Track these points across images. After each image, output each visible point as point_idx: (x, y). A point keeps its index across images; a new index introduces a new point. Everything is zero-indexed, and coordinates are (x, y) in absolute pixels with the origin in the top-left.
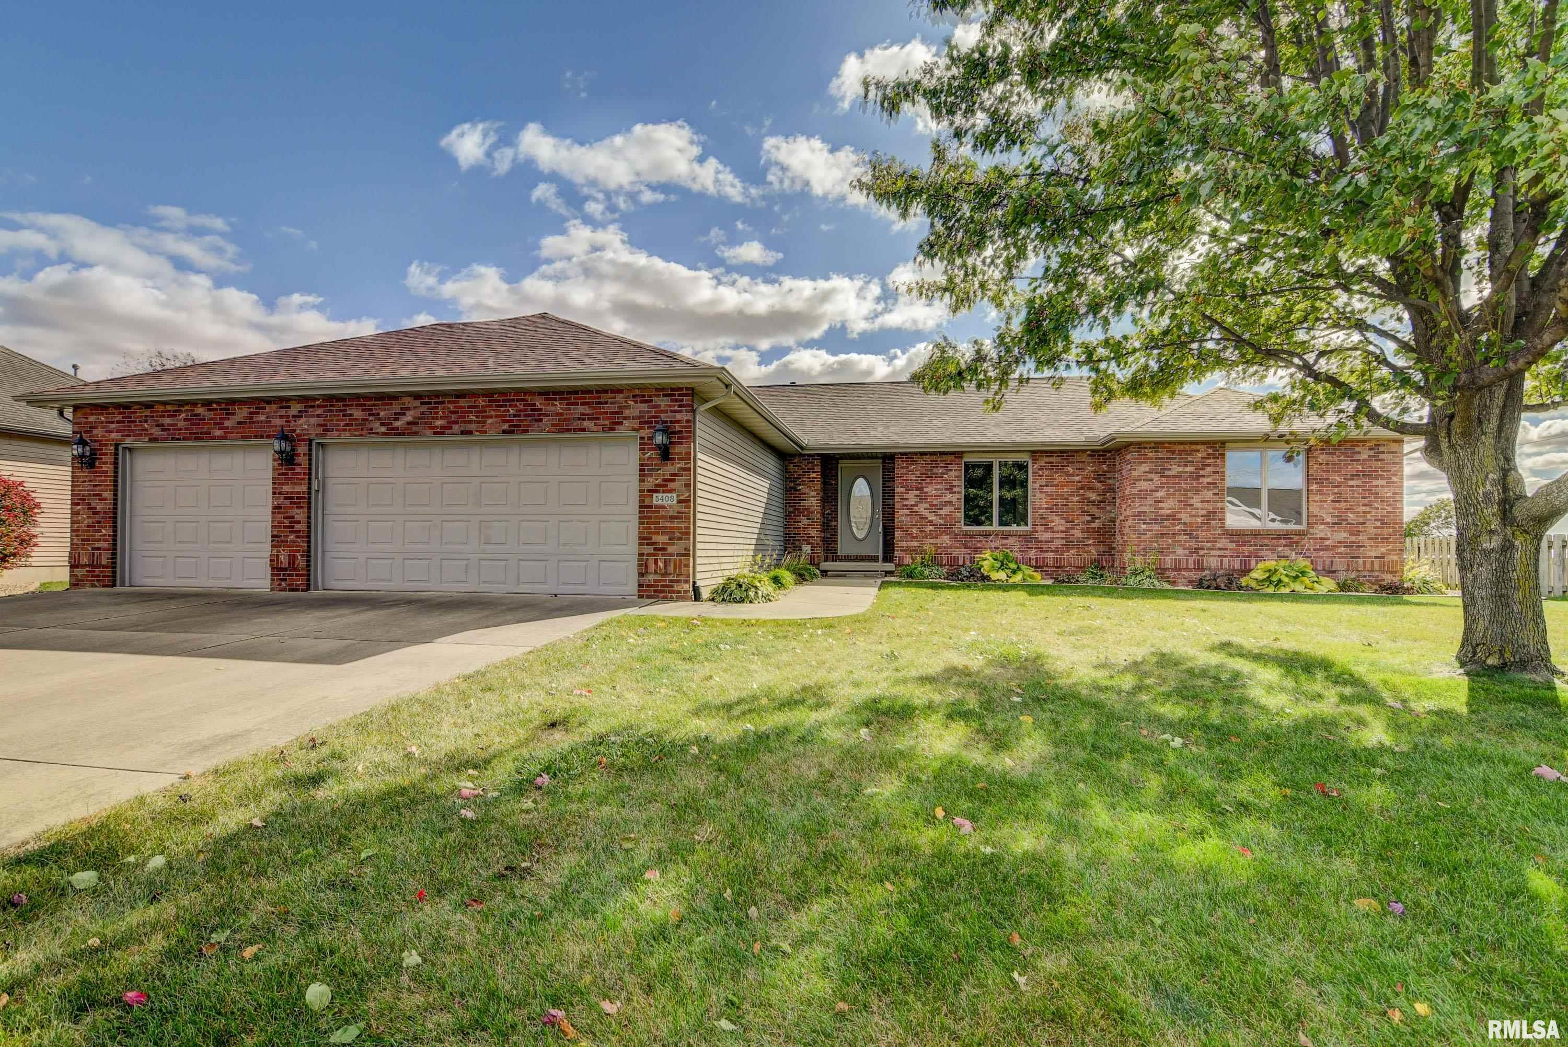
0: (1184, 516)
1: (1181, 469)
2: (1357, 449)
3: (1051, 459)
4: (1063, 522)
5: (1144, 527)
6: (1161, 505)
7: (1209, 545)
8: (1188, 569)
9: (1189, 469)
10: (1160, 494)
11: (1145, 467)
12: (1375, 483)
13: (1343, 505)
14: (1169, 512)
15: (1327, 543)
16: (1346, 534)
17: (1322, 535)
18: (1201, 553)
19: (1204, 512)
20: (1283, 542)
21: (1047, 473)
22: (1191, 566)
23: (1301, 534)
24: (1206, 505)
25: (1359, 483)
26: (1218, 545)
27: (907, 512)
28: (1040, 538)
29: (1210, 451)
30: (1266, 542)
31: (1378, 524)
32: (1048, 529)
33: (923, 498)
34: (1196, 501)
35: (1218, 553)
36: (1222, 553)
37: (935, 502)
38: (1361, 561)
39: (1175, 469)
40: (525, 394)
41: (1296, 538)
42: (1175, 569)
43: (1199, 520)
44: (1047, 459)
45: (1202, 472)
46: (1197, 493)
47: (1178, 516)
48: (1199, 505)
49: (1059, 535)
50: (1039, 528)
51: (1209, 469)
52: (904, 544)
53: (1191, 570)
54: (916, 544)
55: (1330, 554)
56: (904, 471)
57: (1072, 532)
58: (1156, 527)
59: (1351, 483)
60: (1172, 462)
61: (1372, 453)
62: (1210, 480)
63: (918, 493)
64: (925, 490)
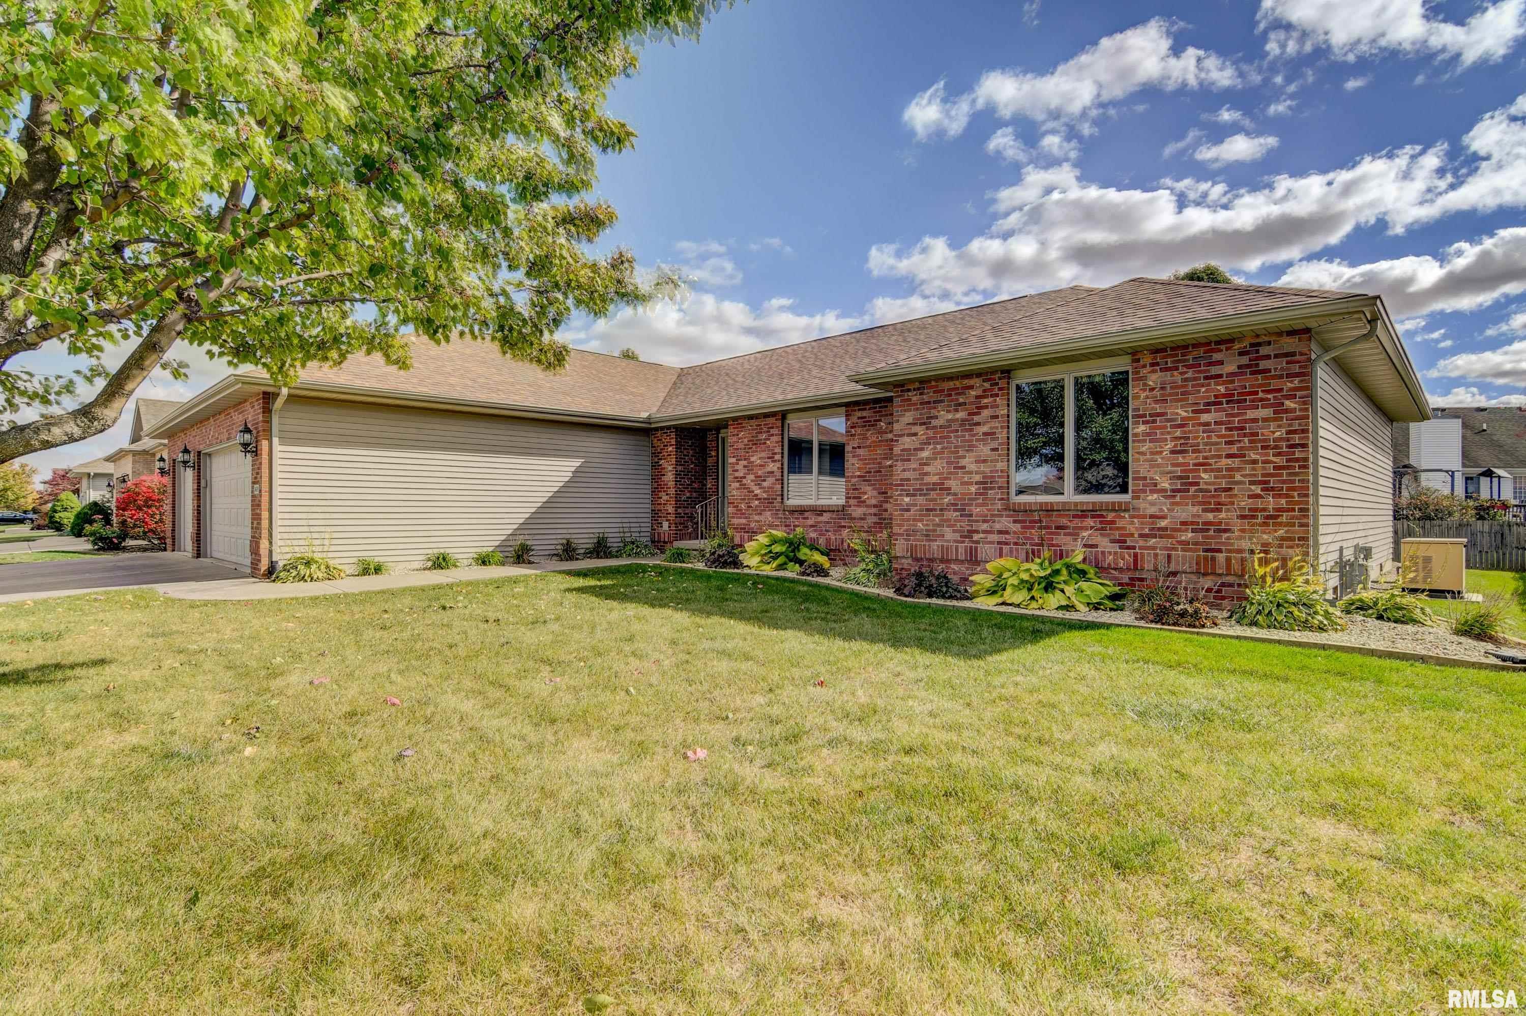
0: (954, 484)
1: (950, 416)
2: (1216, 357)
5: (907, 499)
6: (927, 469)
7: (985, 526)
8: (957, 561)
9: (961, 415)
10: (925, 454)
11: (909, 417)
12: (1251, 414)
13: (1190, 459)
14: (935, 479)
15: (1163, 523)
16: (1197, 509)
17: (1152, 510)
18: (976, 537)
19: (978, 478)
20: (1090, 522)
21: (859, 430)
22: (961, 557)
23: (1118, 509)
24: (982, 467)
25: (1222, 416)
26: (997, 526)
27: (737, 485)
29: (987, 385)
30: (1064, 521)
31: (1257, 489)
33: (749, 468)
34: (968, 462)
35: (995, 537)
36: (1003, 538)
37: (760, 473)
38: (1221, 557)
39: (944, 416)
41: (1110, 516)
42: (942, 561)
43: (973, 489)
44: (859, 414)
45: (976, 419)
46: (971, 448)
47: (948, 484)
48: (973, 467)
50: (852, 502)
51: (986, 413)
52: (735, 521)
53: (962, 562)
54: (744, 521)
55: (1168, 542)
56: (735, 439)
58: (921, 500)
59: (1205, 417)
60: (940, 406)
61: (1245, 360)
62: (985, 429)
63: (745, 463)
64: (752, 459)
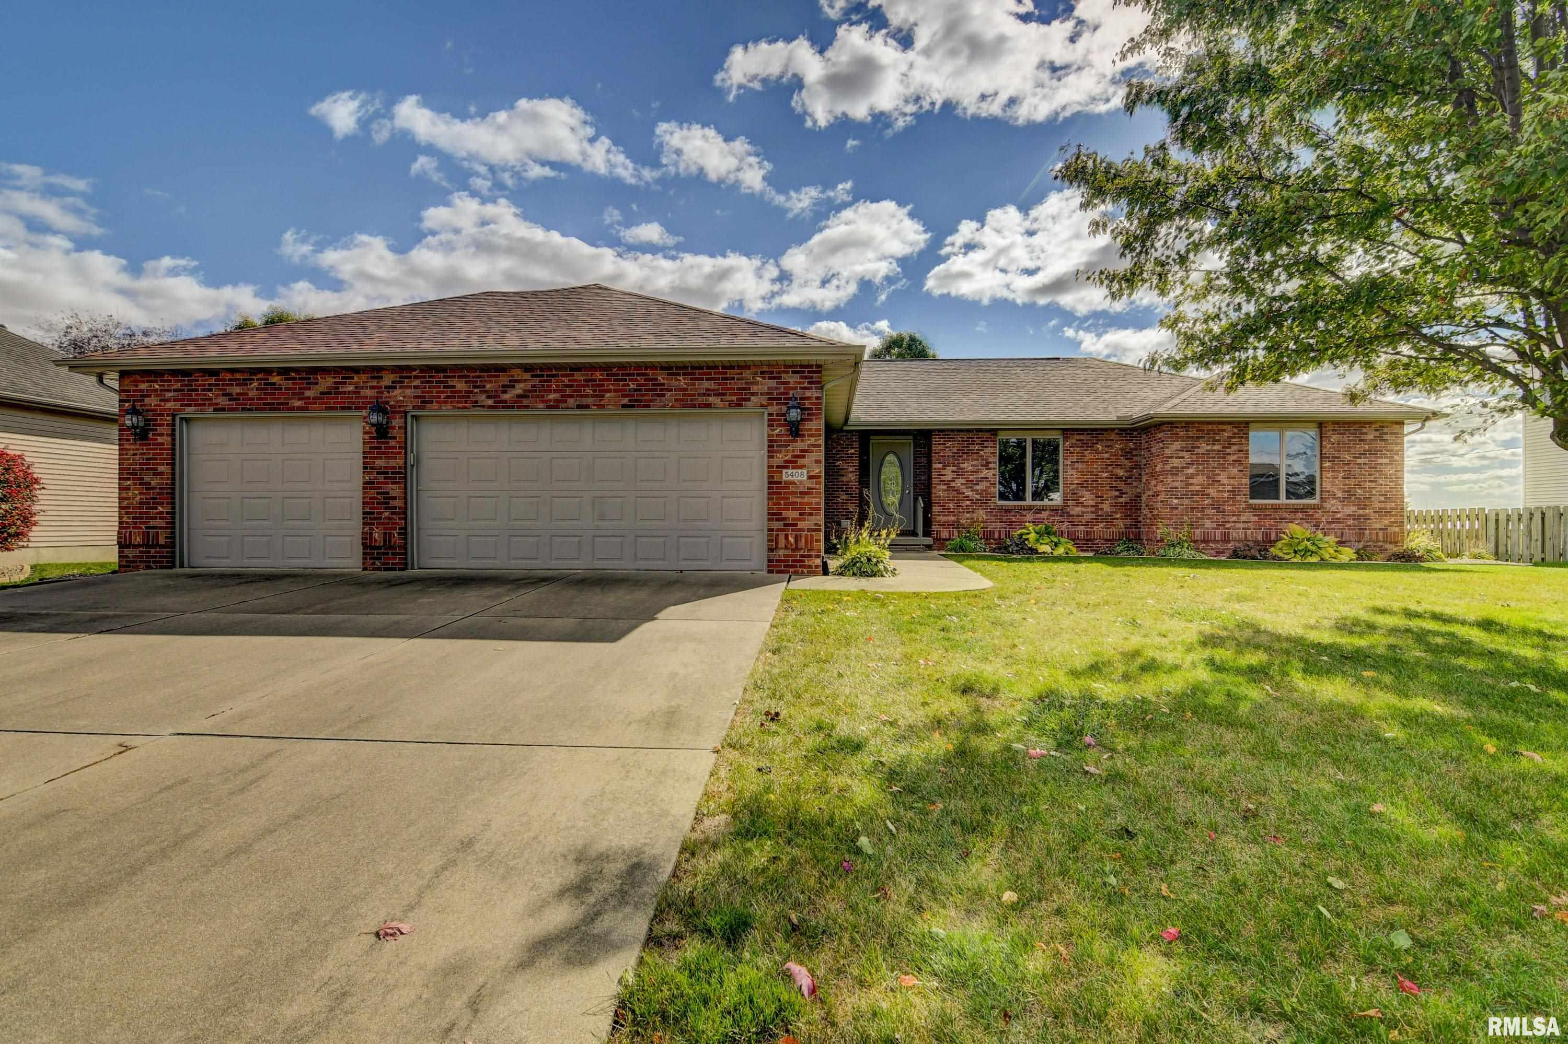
0: (1212, 492)
1: (1209, 448)
2: (1365, 430)
3: (1082, 437)
4: (1093, 497)
5: (1176, 501)
6: (1191, 481)
7: (1234, 518)
8: (1216, 541)
9: (1216, 447)
10: (1191, 471)
11: (1177, 445)
12: (1380, 461)
13: (1352, 482)
14: (1198, 488)
15: (1339, 516)
16: (1355, 508)
17: (1334, 509)
18: (1228, 525)
19: (1229, 488)
20: (1300, 515)
21: (1078, 450)
22: (1218, 538)
23: (1315, 508)
24: (1232, 481)
25: (1366, 461)
26: (1243, 518)
27: (945, 487)
28: (1072, 513)
29: (1235, 430)
30: (1286, 515)
31: (1382, 498)
32: (1078, 504)
33: (959, 473)
34: (1223, 478)
35: (1242, 525)
36: (1246, 525)
37: (971, 478)
38: (1367, 532)
39: (1204, 447)
40: (646, 368)
41: (1311, 512)
42: (1204, 541)
43: (1226, 495)
44: (1078, 437)
45: (1228, 451)
46: (1224, 469)
47: (1207, 491)
48: (1226, 481)
49: (1090, 509)
50: (1070, 503)
51: (1234, 448)
52: (942, 519)
53: (1218, 542)
54: (952, 518)
55: (1341, 526)
56: (941, 447)
57: (1101, 506)
58: (1186, 502)
59: (1359, 461)
60: (1201, 441)
61: (1377, 434)
62: (1235, 458)
63: (954, 469)
64: (962, 466)
